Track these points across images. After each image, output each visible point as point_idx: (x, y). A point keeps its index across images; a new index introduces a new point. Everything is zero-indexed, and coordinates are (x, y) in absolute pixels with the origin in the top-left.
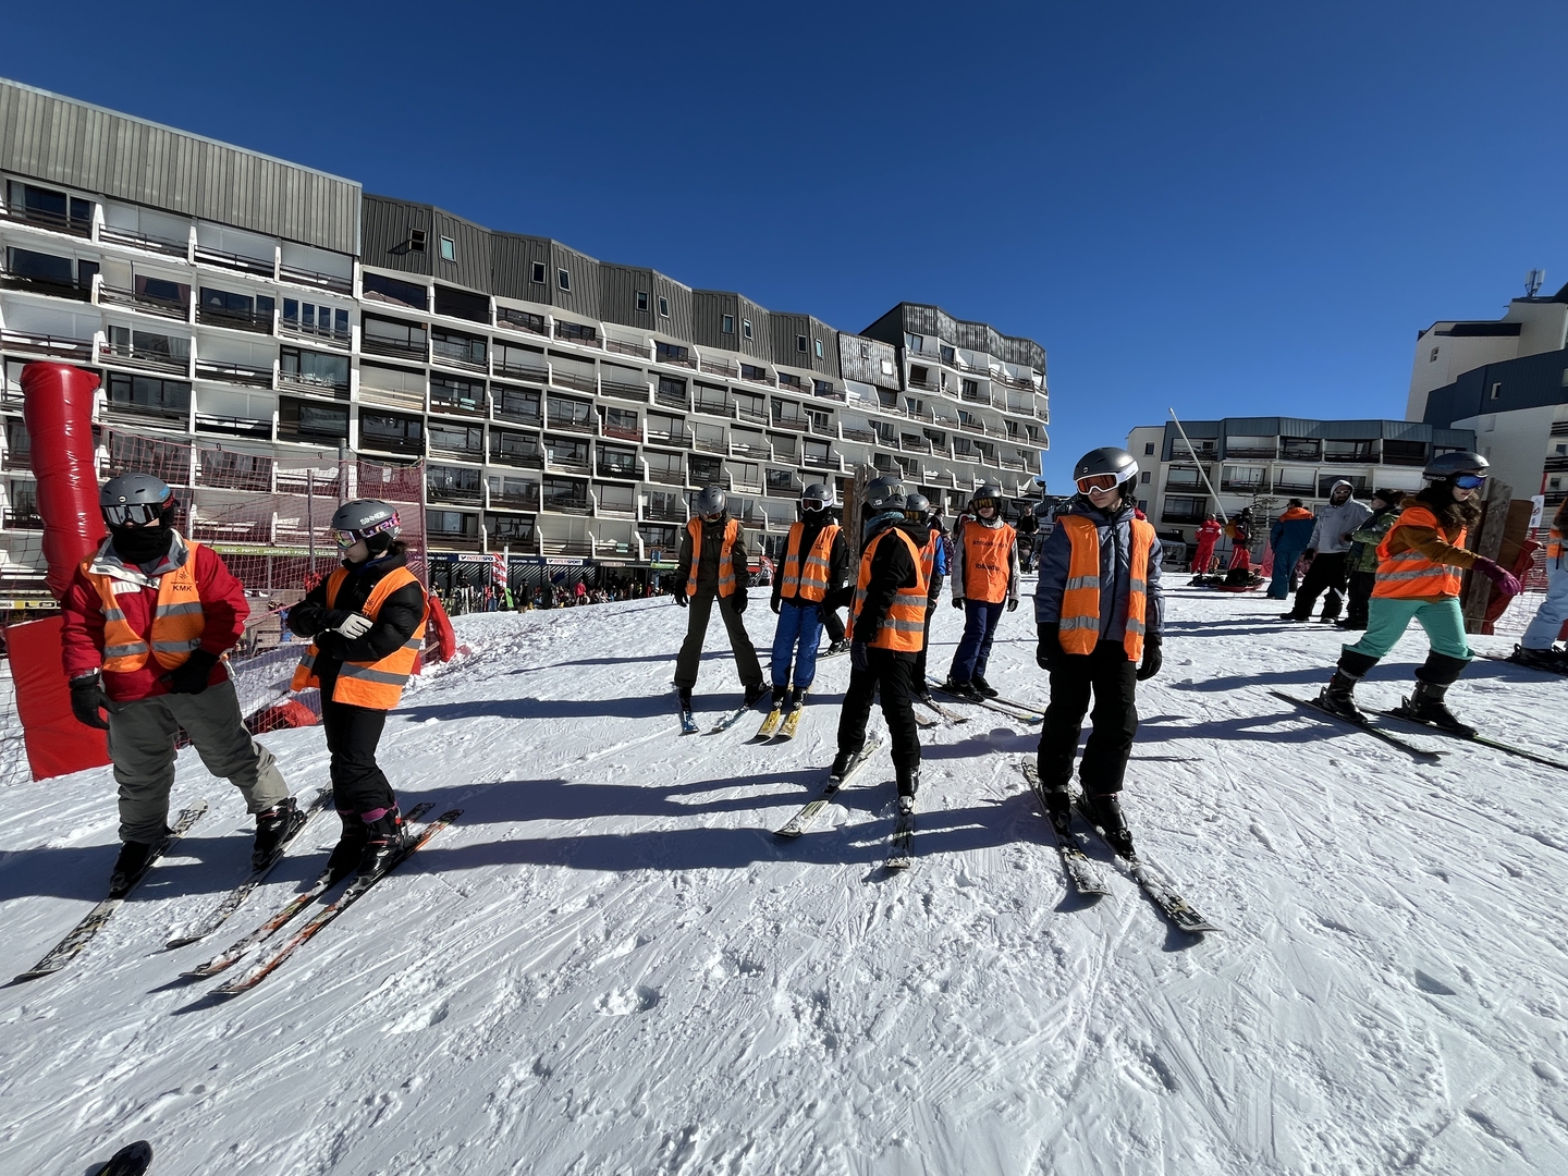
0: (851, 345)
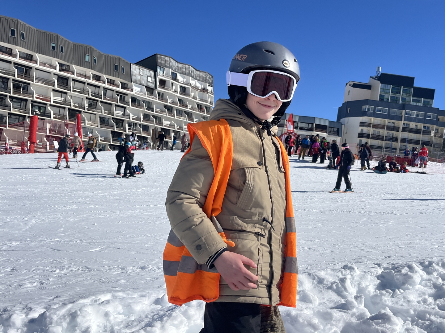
0: (136, 69)
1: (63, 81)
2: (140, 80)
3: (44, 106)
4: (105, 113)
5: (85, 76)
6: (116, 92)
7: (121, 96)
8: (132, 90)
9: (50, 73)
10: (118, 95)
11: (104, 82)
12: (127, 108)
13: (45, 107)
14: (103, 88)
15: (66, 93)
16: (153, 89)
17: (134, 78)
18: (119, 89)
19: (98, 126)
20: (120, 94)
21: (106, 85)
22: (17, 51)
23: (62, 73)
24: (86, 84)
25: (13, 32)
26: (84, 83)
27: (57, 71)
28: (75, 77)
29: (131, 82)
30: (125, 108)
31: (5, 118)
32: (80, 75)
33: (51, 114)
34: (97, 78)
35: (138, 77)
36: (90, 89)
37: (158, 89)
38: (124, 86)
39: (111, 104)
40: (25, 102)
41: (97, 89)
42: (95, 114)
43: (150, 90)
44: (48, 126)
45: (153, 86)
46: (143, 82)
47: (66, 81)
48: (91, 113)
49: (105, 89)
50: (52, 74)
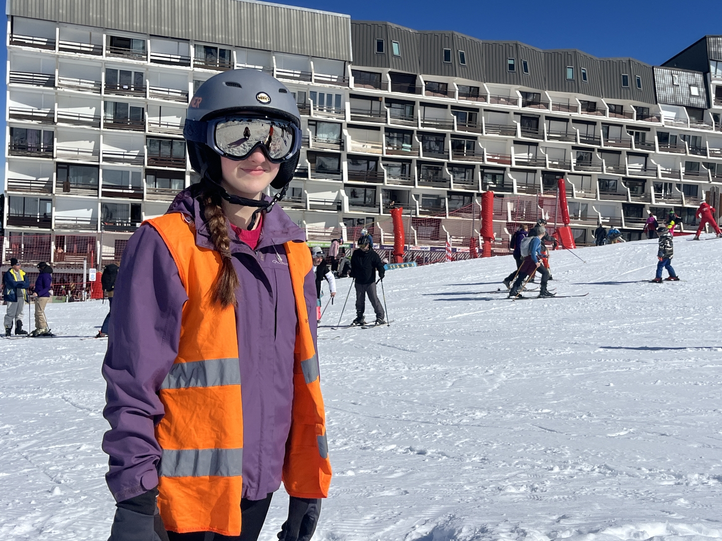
0: (663, 76)
1: (531, 123)
2: (674, 97)
3: (502, 172)
4: (608, 171)
5: (569, 108)
6: (628, 127)
7: (637, 134)
8: (659, 119)
9: (508, 113)
10: (631, 133)
11: (604, 113)
12: (650, 156)
13: (503, 175)
14: (602, 123)
15: (536, 144)
16: (702, 110)
17: (661, 94)
18: (634, 121)
19: (596, 197)
20: (635, 131)
21: (608, 118)
22: (455, 84)
23: (528, 110)
24: (571, 121)
25: (447, 54)
26: (566, 120)
27: (519, 108)
28: (550, 112)
29: (656, 103)
30: (646, 156)
31: (443, 201)
32: (558, 107)
33: (512, 185)
34: (590, 107)
35: (670, 91)
36: (578, 130)
37: (714, 107)
38: (642, 114)
39: (619, 152)
40: (471, 170)
41: (591, 127)
42: (590, 175)
43: (697, 113)
44: (510, 207)
45: (702, 103)
46: (680, 100)
47: (534, 122)
48: (582, 175)
49: (607, 126)
50: (512, 113)
